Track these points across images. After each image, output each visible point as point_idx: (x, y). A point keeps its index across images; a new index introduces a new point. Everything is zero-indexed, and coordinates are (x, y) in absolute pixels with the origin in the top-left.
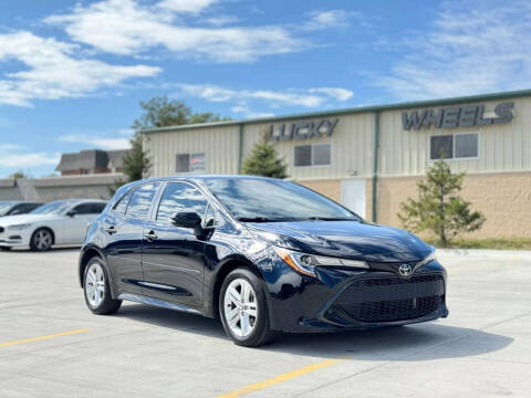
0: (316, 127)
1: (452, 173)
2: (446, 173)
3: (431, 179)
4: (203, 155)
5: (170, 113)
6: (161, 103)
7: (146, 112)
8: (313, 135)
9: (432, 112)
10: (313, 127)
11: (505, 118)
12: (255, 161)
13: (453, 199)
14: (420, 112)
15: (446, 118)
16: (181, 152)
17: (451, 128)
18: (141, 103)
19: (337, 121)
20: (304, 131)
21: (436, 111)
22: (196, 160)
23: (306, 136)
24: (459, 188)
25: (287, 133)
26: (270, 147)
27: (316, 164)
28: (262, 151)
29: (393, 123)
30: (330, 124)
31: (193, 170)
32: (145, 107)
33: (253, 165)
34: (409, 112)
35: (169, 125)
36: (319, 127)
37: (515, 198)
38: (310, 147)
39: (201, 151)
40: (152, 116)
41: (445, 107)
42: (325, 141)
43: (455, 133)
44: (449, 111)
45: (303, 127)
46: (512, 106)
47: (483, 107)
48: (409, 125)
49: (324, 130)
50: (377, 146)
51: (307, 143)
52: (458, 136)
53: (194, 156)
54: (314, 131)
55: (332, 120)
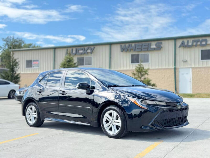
0: (86, 50)
1: (145, 68)
2: (143, 69)
3: (137, 71)
4: (38, 60)
5: (16, 43)
6: (11, 39)
7: (5, 43)
8: (84, 53)
9: (132, 45)
10: (85, 50)
11: (159, 48)
12: (65, 63)
13: (145, 78)
14: (127, 45)
15: (137, 47)
16: (28, 59)
17: (139, 51)
18: (3, 39)
19: (94, 48)
20: (81, 51)
21: (133, 45)
22: (35, 62)
23: (82, 54)
24: (148, 74)
25: (74, 52)
26: (72, 58)
27: (86, 65)
28: (68, 59)
29: (116, 49)
30: (91, 49)
31: (33, 67)
32: (5, 41)
33: (64, 65)
34: (123, 45)
35: (15, 48)
36: (87, 50)
37: (163, 78)
38: (83, 58)
39: (37, 59)
40: (8, 44)
41: (136, 43)
42: (90, 56)
43: (140, 53)
44: (138, 45)
45: (81, 50)
46: (161, 43)
47: (151, 44)
48: (123, 50)
49: (89, 51)
50: (110, 58)
51: (82, 56)
52: (141, 54)
53: (34, 61)
54: (85, 51)
55: (92, 47)
